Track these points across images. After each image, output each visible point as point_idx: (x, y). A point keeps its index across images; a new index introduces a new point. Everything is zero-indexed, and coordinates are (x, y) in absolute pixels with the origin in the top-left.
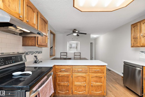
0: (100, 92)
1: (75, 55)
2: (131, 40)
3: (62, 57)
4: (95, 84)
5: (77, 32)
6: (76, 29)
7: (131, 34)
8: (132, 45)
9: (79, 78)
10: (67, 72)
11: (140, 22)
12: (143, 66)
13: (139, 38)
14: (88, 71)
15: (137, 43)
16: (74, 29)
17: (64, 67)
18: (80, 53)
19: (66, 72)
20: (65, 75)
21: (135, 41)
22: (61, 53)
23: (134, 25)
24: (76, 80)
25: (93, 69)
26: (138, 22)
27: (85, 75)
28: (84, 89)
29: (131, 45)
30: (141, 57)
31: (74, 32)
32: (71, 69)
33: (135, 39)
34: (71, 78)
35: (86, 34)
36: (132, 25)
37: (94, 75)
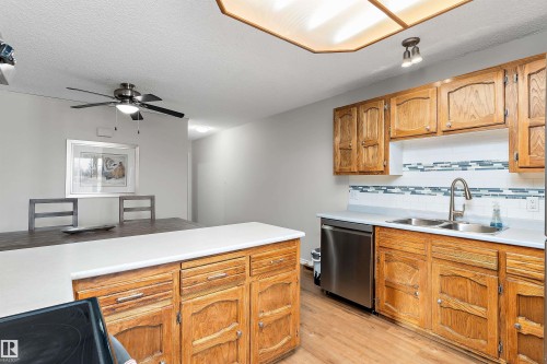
0: (285, 340)
1: (125, 210)
2: (335, 155)
3: (40, 223)
4: (272, 315)
5: (139, 98)
6: (132, 86)
7: (335, 135)
8: (338, 167)
9: (213, 311)
10: (154, 301)
11: (357, 105)
12: (374, 226)
13: (354, 147)
14: (247, 271)
15: (350, 164)
16: (124, 85)
17: (134, 279)
18: (152, 199)
19: (146, 303)
20: (142, 320)
21: (344, 157)
22: (33, 202)
23: (343, 113)
24: (197, 328)
25: (265, 261)
26: (353, 106)
27: (236, 292)
28: (232, 353)
29: (335, 168)
30: (353, 202)
31: (122, 98)
32: (176, 282)
33: (345, 151)
34: (175, 325)
35: (181, 115)
36: (336, 110)
37: (266, 282)
